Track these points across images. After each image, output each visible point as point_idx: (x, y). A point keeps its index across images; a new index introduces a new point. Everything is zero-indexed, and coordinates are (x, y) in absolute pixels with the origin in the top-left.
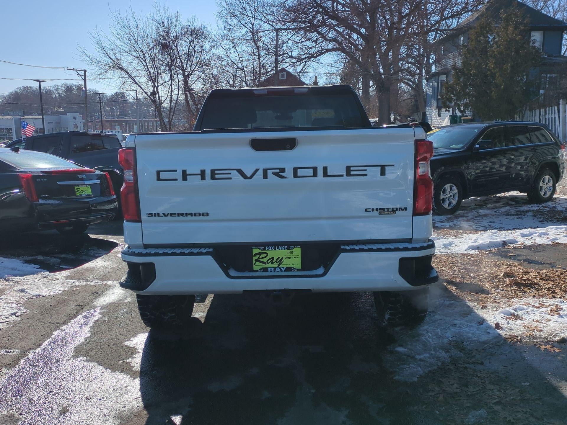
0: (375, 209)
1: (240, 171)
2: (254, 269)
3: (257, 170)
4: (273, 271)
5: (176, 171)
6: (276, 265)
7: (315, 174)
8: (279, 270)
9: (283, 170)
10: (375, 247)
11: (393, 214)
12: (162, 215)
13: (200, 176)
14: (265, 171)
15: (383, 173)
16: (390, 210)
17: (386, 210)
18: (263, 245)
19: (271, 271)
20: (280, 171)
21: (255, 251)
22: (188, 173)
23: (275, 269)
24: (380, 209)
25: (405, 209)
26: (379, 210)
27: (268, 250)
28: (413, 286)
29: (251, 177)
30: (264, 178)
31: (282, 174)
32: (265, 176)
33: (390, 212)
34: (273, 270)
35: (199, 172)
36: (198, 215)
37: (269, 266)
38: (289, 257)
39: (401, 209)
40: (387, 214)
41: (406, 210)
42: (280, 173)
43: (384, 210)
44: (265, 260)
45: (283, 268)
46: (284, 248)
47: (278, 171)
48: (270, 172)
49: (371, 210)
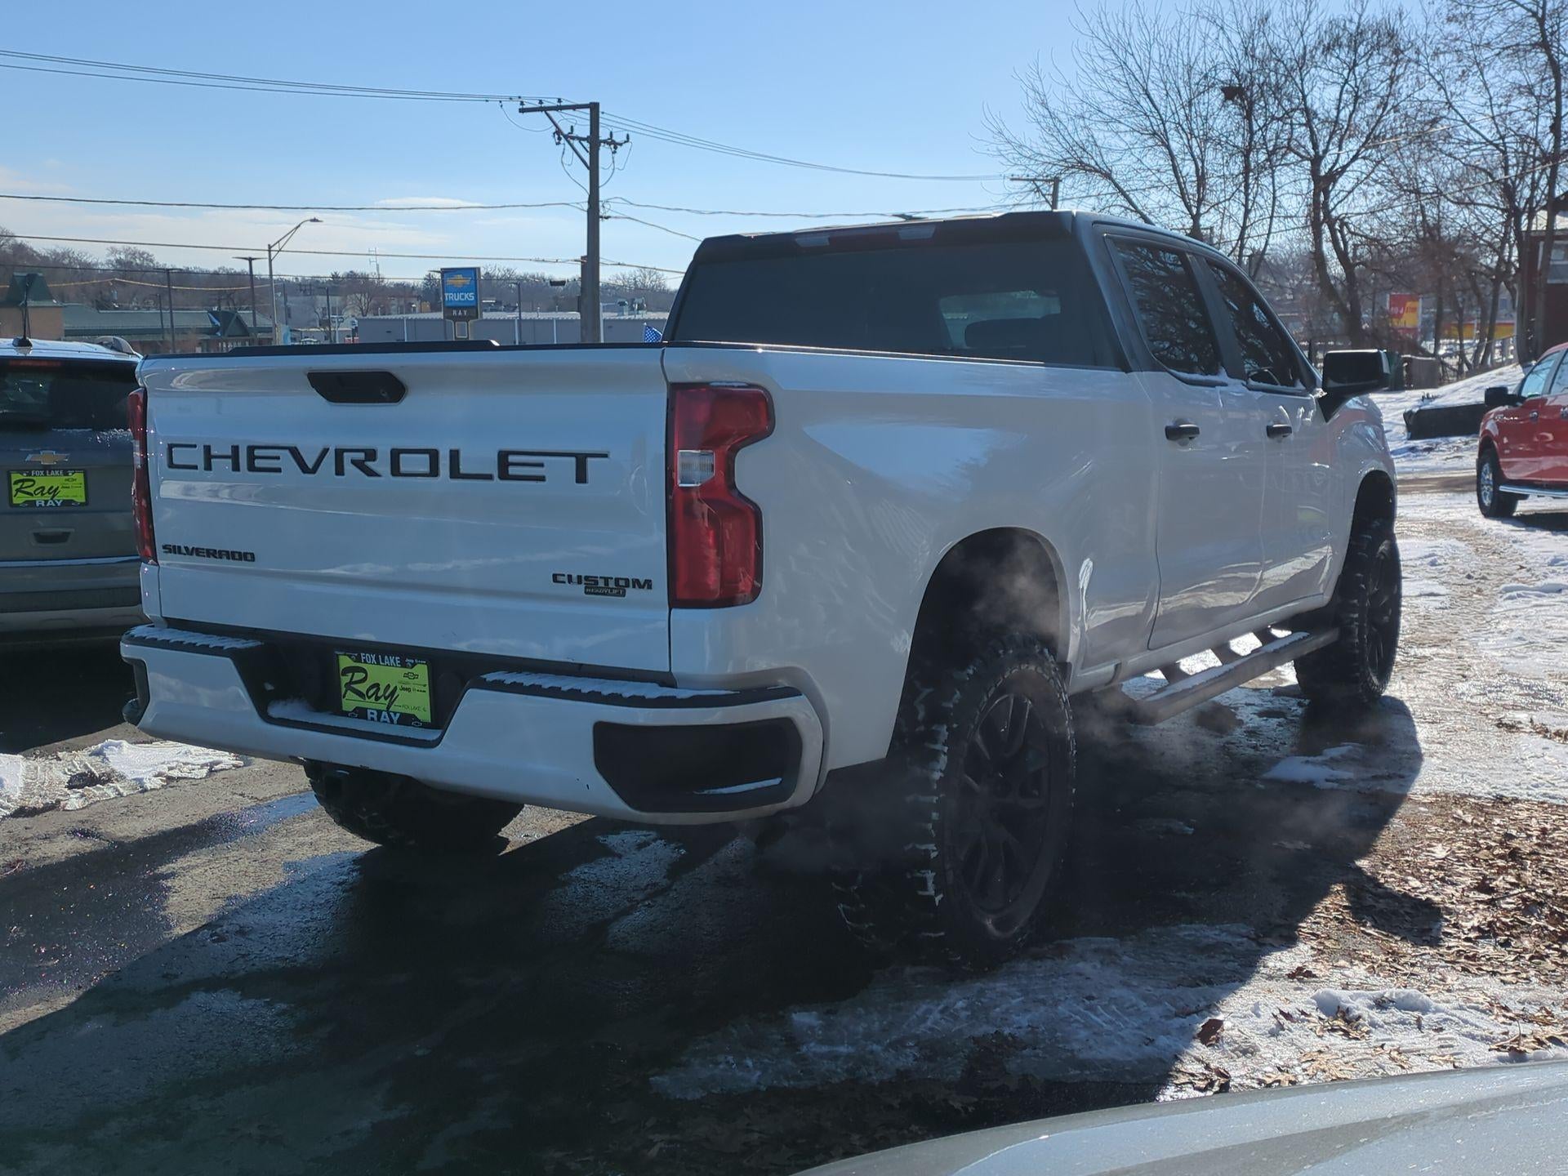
0: (574, 576)
1: (294, 452)
2: (344, 709)
3: (325, 451)
4: (376, 719)
5: (195, 446)
6: (382, 704)
7: (434, 472)
8: (388, 719)
9: (371, 454)
10: (527, 680)
11: (618, 594)
12: (184, 551)
13: (230, 461)
14: (339, 454)
15: (581, 477)
16: (612, 584)
17: (601, 584)
18: (356, 648)
19: (372, 719)
20: (366, 455)
21: (345, 661)
22: (214, 452)
23: (380, 712)
24: (587, 578)
25: (648, 584)
26: (584, 581)
27: (365, 662)
28: (636, 809)
29: (314, 471)
30: (337, 474)
31: (369, 464)
32: (340, 471)
33: (612, 589)
34: (375, 716)
35: (229, 453)
36: (237, 556)
37: (370, 704)
38: (407, 686)
39: (636, 583)
40: (604, 594)
41: (650, 587)
42: (366, 460)
43: (597, 583)
44: (363, 688)
45: (395, 713)
46: (395, 661)
47: (361, 456)
48: (347, 457)
49: (565, 579)
